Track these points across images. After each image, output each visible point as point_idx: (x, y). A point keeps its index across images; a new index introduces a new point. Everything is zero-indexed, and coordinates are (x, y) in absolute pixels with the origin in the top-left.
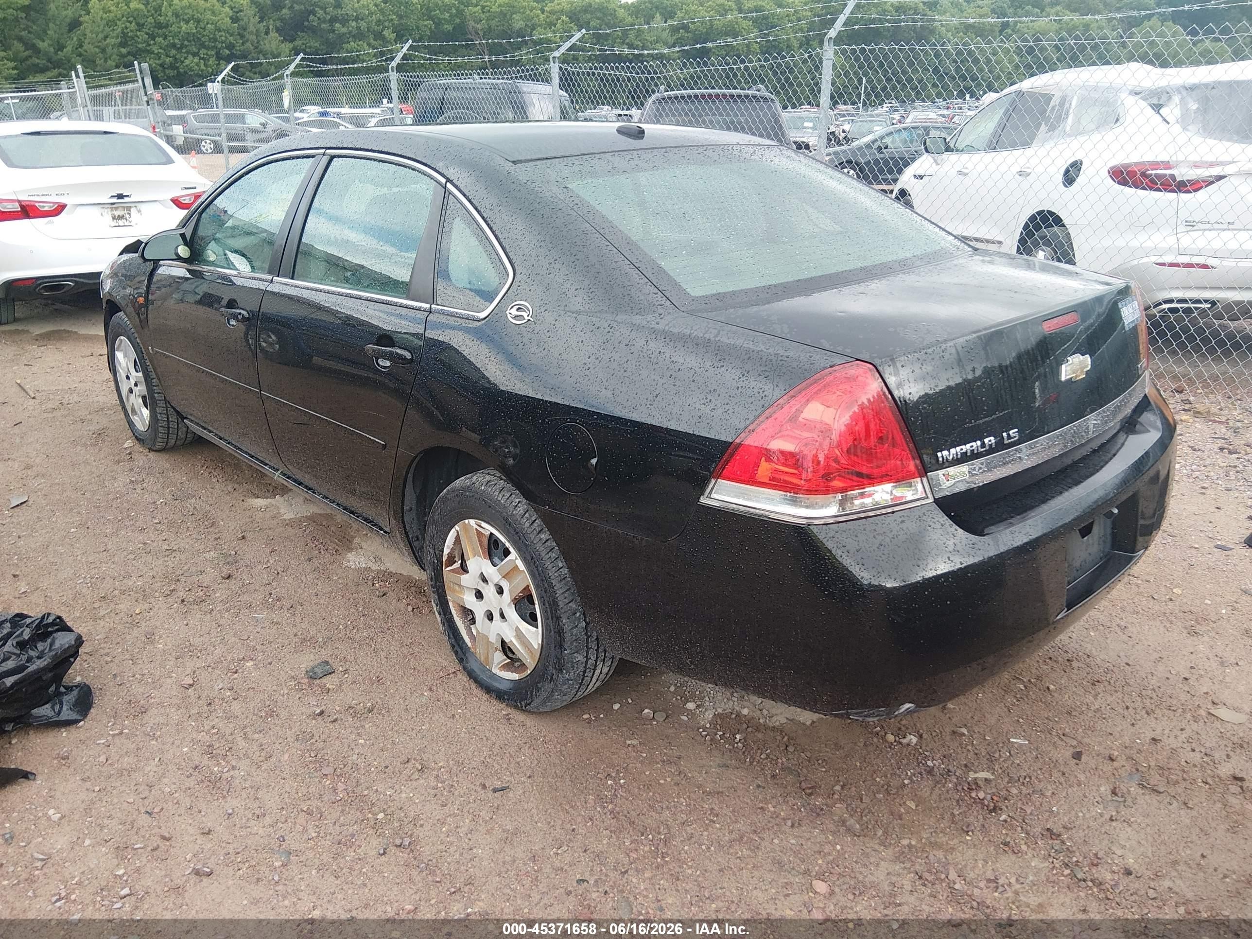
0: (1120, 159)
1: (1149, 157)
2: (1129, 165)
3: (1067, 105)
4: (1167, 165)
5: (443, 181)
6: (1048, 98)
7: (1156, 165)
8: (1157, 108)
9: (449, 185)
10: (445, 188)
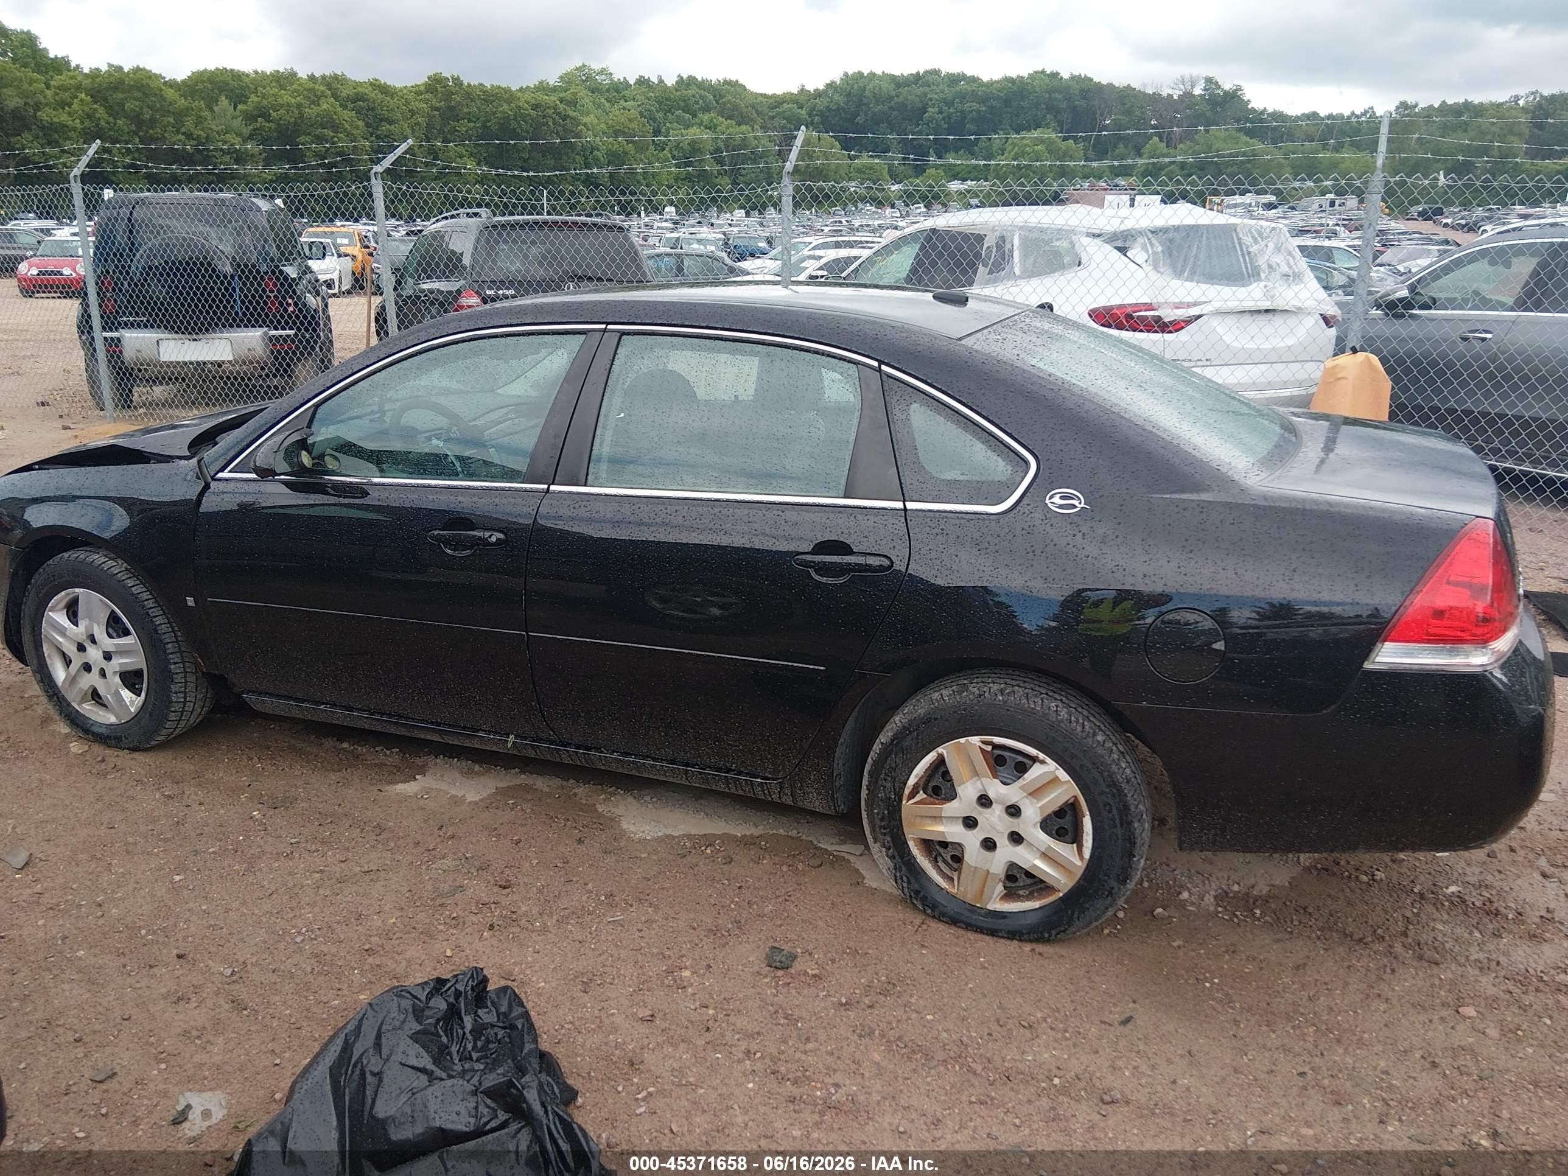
0: (1101, 302)
1: (1130, 300)
2: (1111, 308)
3: (1008, 246)
4: (1150, 307)
5: (875, 364)
6: (980, 238)
7: (1138, 307)
8: (1123, 250)
9: (884, 367)
10: (880, 370)
